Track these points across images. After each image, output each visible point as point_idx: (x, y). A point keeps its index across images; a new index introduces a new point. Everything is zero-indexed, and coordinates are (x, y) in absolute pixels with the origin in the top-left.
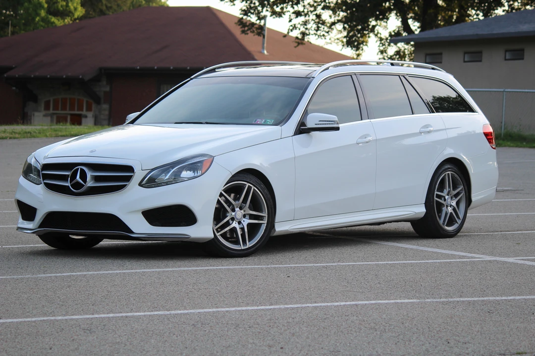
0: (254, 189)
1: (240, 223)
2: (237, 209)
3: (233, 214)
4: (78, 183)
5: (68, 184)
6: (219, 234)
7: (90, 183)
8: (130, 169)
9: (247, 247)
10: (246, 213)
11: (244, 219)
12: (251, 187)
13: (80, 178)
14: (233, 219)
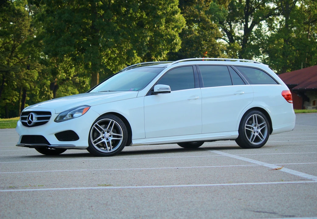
0: (115, 122)
1: (107, 139)
2: (106, 133)
3: (104, 135)
4: (30, 121)
5: (27, 121)
6: (95, 145)
7: (35, 120)
8: (49, 113)
9: (112, 151)
10: (111, 134)
11: (110, 137)
12: (114, 122)
13: (31, 118)
14: (103, 137)
